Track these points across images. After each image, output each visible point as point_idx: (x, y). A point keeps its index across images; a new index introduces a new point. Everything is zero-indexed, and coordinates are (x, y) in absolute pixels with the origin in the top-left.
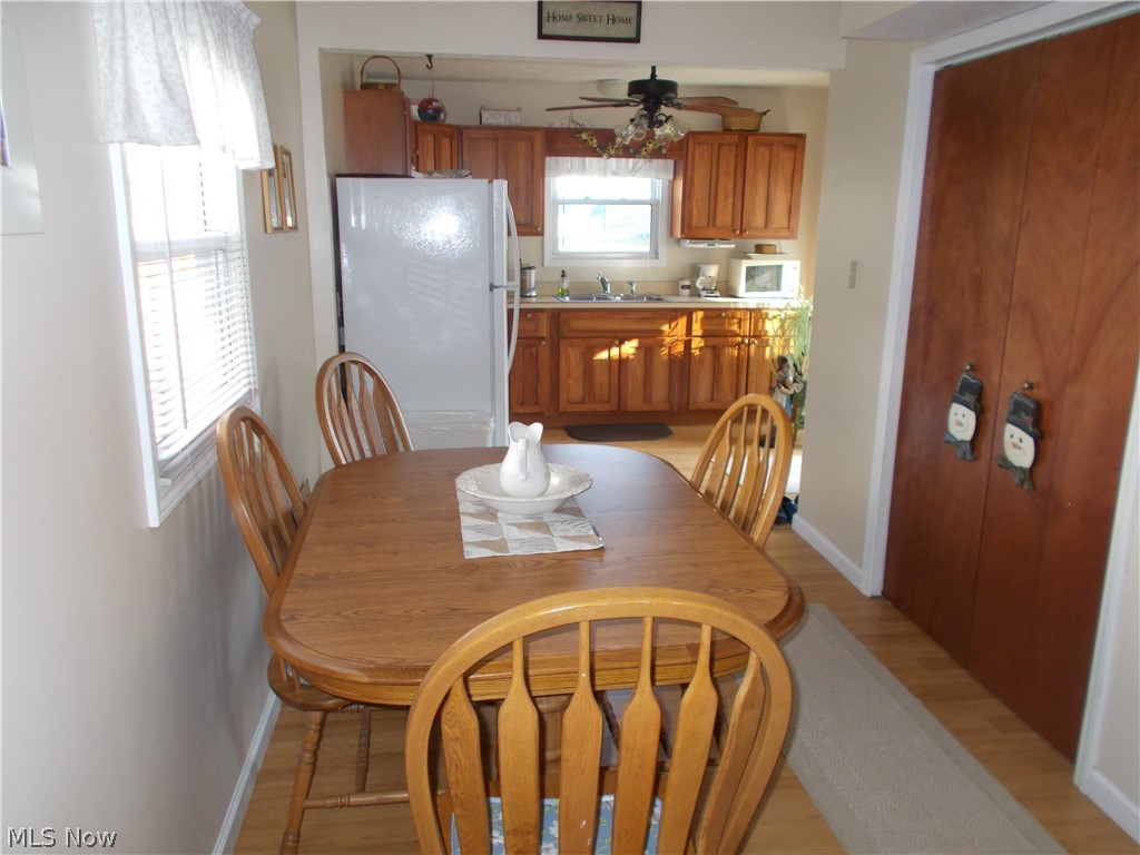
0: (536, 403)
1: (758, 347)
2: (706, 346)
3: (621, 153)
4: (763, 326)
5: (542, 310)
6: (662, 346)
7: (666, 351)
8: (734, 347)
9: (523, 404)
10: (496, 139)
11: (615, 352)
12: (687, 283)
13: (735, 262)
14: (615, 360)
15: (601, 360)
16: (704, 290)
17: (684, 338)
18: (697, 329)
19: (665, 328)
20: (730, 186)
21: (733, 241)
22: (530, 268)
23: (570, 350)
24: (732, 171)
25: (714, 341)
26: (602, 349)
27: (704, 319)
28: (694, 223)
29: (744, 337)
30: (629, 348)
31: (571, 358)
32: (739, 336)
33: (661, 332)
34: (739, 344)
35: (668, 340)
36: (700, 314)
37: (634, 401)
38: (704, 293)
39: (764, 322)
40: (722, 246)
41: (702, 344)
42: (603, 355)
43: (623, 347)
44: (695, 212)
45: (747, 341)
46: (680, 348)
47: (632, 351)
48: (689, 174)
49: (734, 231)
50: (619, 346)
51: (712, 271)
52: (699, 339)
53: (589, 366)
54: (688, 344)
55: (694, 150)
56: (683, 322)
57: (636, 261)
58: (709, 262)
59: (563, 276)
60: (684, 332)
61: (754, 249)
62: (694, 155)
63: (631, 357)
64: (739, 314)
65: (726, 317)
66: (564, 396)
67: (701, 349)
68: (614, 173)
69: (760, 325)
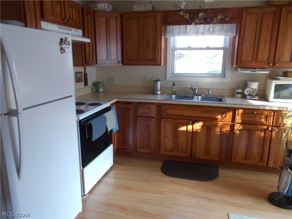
0: (149, 149)
1: (278, 133)
2: (243, 129)
3: (202, 21)
4: (282, 121)
5: (153, 104)
6: (216, 127)
7: (219, 129)
8: (261, 131)
9: (143, 148)
10: (138, 18)
11: (190, 127)
12: (240, 91)
13: (269, 81)
14: (189, 132)
15: (182, 131)
16: (249, 95)
17: (230, 123)
18: (238, 119)
19: (219, 117)
20: (268, 38)
21: (268, 69)
22: (158, 81)
23: (166, 124)
24: (270, 28)
25: (248, 127)
26: (183, 125)
27: (243, 114)
28: (243, 59)
29: (268, 126)
30: (198, 126)
31: (167, 128)
32: (265, 125)
33: (216, 119)
34: (265, 130)
35: (220, 124)
36: (241, 111)
37: (200, 154)
38: (248, 97)
39: (283, 118)
40: (260, 72)
41: (241, 128)
42: (184, 128)
43: (194, 125)
44: (244, 53)
45: (270, 129)
46: (228, 128)
47: (199, 128)
48: (242, 32)
49: (269, 64)
50: (193, 124)
51: (255, 86)
52: (240, 125)
53: (176, 133)
54: (232, 127)
55: (246, 18)
56: (230, 115)
57: (212, 79)
58: (254, 80)
59: (174, 85)
60: (230, 120)
61: (282, 74)
62: (246, 20)
63: (199, 131)
64: (266, 113)
65: (257, 114)
66: (163, 146)
67: (240, 130)
68: (203, 34)
69: (280, 120)
